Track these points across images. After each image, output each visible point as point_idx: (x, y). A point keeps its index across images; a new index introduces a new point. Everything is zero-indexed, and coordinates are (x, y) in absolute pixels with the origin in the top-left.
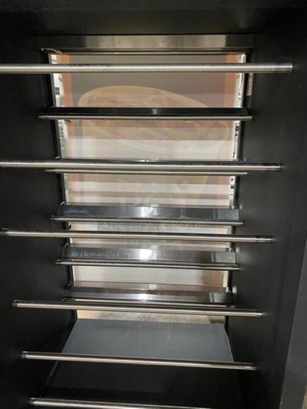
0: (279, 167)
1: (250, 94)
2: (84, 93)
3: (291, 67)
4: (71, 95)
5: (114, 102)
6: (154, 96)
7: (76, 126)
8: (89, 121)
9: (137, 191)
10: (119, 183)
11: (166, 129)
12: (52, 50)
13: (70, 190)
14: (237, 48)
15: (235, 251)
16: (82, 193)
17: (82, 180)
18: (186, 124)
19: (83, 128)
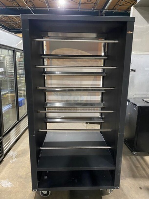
0: (116, 67)
1: (106, 51)
2: (53, 50)
3: (117, 41)
4: (49, 51)
5: (63, 53)
6: (76, 52)
7: (50, 61)
8: (55, 59)
9: (70, 83)
10: (64, 81)
11: (80, 62)
12: (45, 36)
13: (47, 83)
14: (101, 37)
15: (103, 102)
16: (51, 84)
17: (51, 80)
18: (86, 60)
19: (53, 62)
